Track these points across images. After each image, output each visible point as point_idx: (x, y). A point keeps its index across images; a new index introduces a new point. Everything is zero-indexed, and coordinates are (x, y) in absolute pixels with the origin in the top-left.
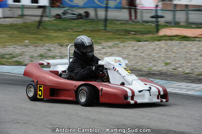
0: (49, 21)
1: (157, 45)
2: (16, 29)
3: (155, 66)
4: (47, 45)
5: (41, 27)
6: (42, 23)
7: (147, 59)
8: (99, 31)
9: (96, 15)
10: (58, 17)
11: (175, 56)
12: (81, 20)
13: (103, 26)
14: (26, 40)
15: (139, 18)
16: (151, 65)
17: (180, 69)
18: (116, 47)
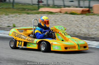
1: (36, 16)
7: (29, 23)
8: (10, 8)
18: (15, 17)
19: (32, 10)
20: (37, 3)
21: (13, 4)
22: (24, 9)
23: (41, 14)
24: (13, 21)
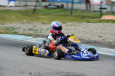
0: (41, 9)
1: (98, 25)
2: (21, 13)
3: (93, 37)
4: (35, 23)
5: (35, 13)
6: (36, 10)
7: (90, 33)
8: (67, 16)
9: (67, 6)
10: (46, 7)
11: (106, 32)
12: (58, 9)
13: (70, 13)
14: (25, 20)
15: (92, 9)
16: (91, 37)
17: (107, 40)
18: (74, 26)
19: (93, 18)
20: (99, 10)
21: (71, 11)
22: (84, 17)
23: (104, 23)
24: (71, 31)
